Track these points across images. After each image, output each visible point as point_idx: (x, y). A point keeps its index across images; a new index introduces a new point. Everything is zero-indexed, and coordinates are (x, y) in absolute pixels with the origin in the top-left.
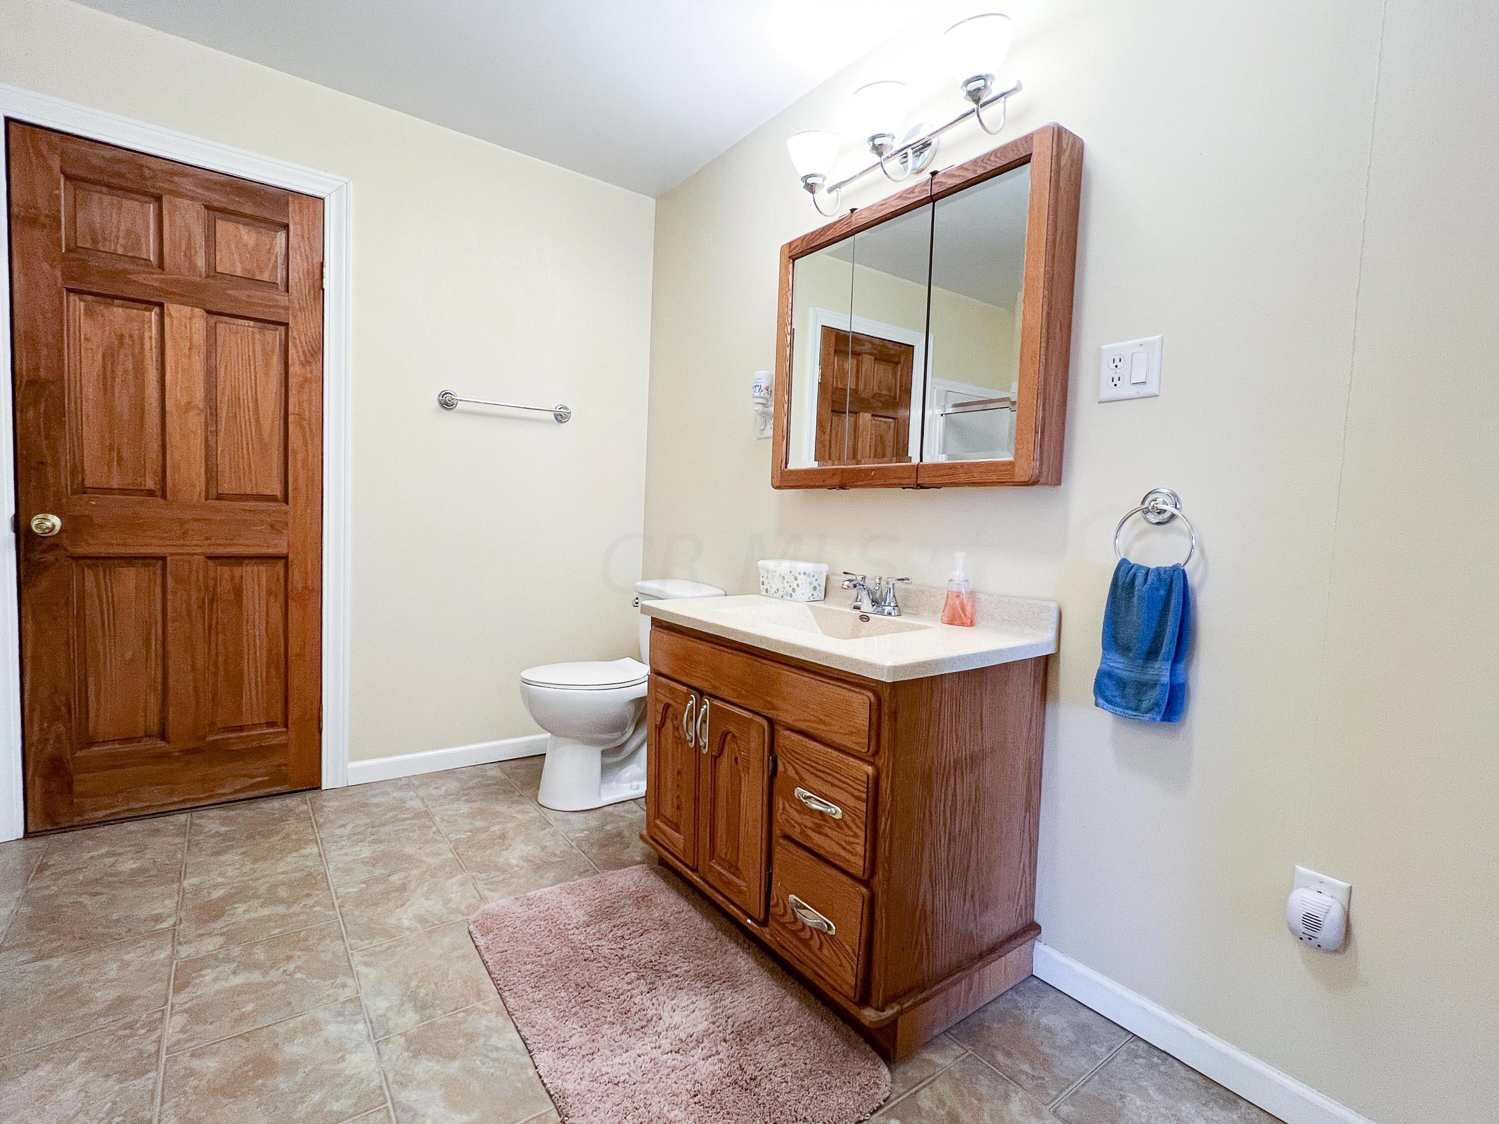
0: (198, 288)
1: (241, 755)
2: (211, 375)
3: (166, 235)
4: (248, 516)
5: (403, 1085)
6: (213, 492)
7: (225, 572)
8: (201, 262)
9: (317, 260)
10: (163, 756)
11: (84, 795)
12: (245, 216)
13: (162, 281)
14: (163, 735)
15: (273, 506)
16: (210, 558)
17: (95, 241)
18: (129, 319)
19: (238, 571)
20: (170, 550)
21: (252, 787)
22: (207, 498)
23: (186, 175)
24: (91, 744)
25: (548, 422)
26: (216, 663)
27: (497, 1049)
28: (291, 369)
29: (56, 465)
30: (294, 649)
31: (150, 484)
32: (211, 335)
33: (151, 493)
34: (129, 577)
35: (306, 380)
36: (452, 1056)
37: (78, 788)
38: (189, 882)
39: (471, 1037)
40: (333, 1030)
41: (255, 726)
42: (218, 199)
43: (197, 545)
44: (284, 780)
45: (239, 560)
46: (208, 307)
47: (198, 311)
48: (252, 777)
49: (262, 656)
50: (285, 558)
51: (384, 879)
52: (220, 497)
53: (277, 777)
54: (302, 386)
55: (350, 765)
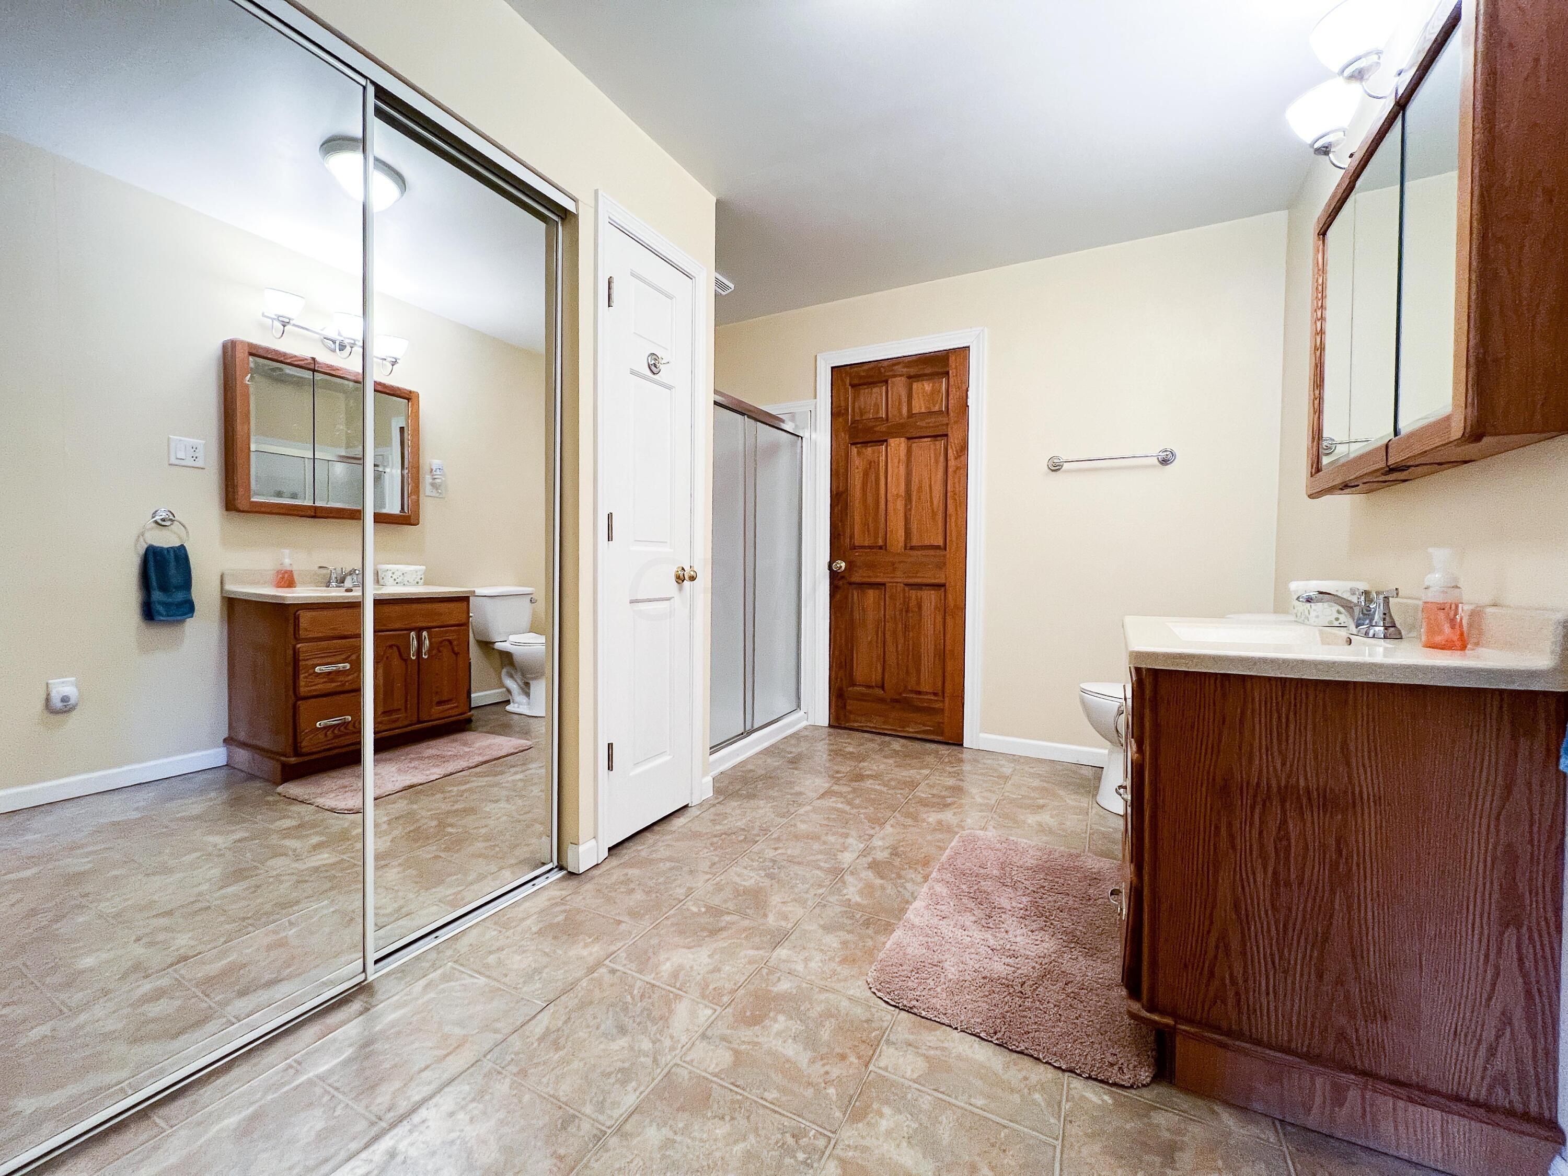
0: (903, 426)
1: (918, 709)
2: (909, 474)
3: (890, 399)
4: (924, 559)
5: (852, 873)
6: (908, 545)
7: (913, 594)
8: (905, 411)
9: (964, 388)
10: (882, 700)
11: (851, 712)
12: (925, 375)
13: (888, 427)
14: (883, 687)
15: (939, 552)
16: (906, 585)
17: (862, 415)
18: (873, 452)
19: (920, 593)
20: (889, 580)
21: (925, 732)
22: (905, 549)
23: (899, 363)
24: (854, 685)
25: (1153, 466)
26: (908, 649)
27: (905, 888)
28: (949, 463)
29: (844, 535)
30: (948, 648)
31: (880, 543)
32: (909, 451)
33: (881, 548)
34: (871, 594)
35: (957, 468)
36: (882, 878)
37: (848, 708)
38: (862, 764)
39: (899, 876)
40: (850, 840)
41: (927, 693)
42: (913, 371)
43: (900, 578)
44: (942, 734)
45: (920, 586)
46: (908, 435)
47: (903, 439)
48: (925, 725)
49: (931, 648)
50: (944, 585)
51: (944, 797)
52: (912, 548)
53: (939, 730)
54: (955, 472)
55: (982, 735)
